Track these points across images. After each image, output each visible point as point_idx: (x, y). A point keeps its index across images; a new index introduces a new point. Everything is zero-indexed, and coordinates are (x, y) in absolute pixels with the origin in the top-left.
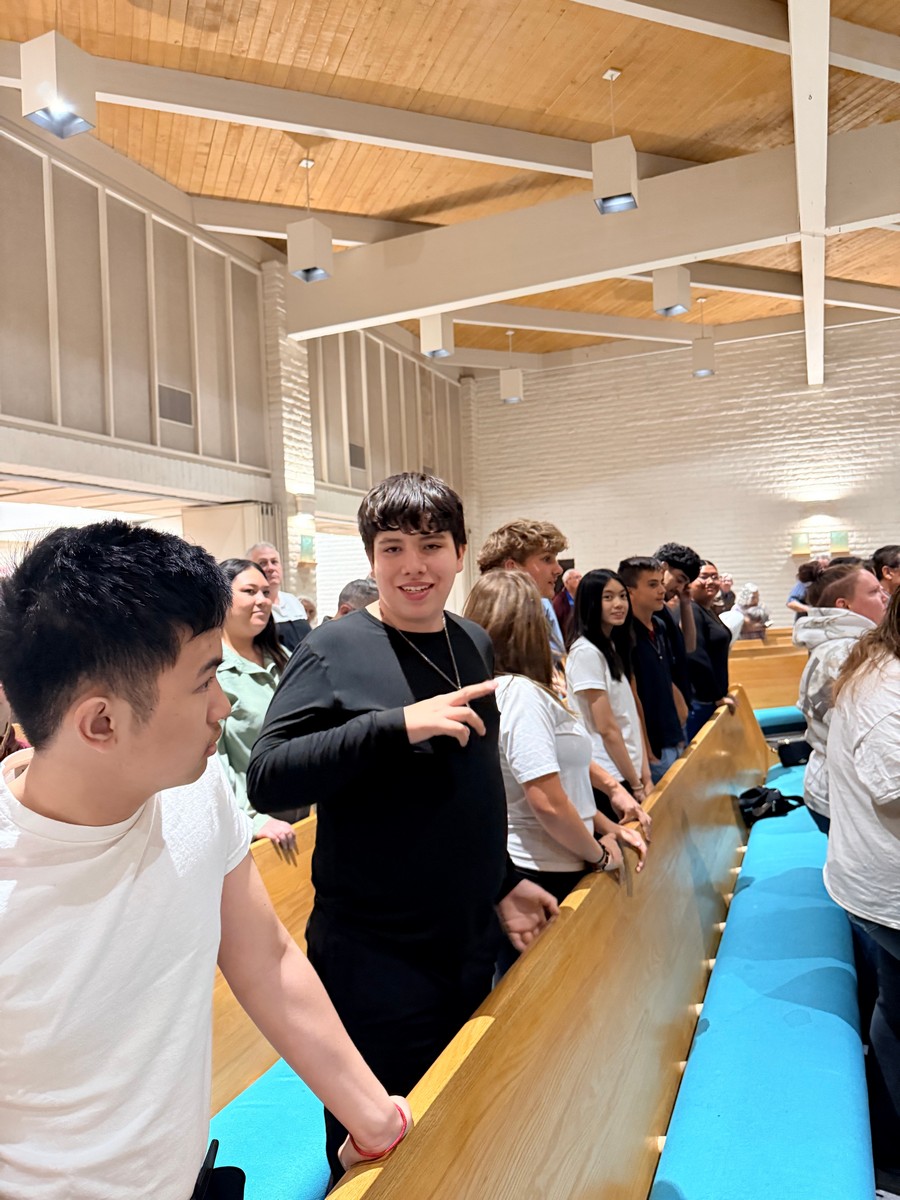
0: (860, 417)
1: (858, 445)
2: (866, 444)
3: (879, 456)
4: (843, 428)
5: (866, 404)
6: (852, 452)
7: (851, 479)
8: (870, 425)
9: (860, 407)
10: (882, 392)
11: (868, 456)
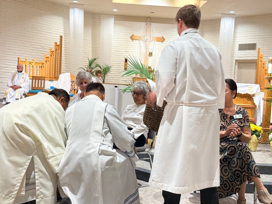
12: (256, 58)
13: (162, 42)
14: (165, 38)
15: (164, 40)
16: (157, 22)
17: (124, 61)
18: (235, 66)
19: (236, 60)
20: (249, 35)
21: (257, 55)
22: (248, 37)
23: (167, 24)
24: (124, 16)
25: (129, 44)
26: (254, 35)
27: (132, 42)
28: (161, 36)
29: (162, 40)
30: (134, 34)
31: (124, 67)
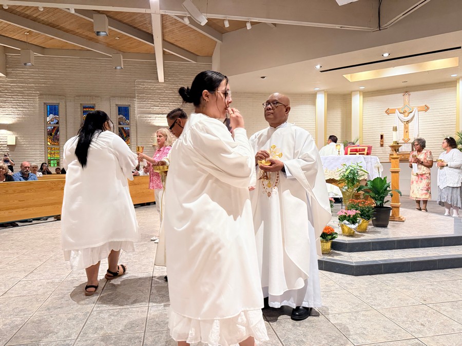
0: (21, 92)
1: (20, 103)
2: (23, 103)
3: (28, 108)
4: (14, 96)
5: (23, 87)
6: (18, 105)
7: (17, 116)
8: (25, 96)
9: (21, 88)
10: (30, 83)
11: (24, 108)
13: (426, 111)
14: (429, 106)
15: (428, 108)
16: (417, 91)
17: (380, 137)
24: (377, 91)
25: (385, 119)
27: (388, 116)
28: (424, 105)
29: (426, 108)
30: (390, 108)
31: (379, 144)
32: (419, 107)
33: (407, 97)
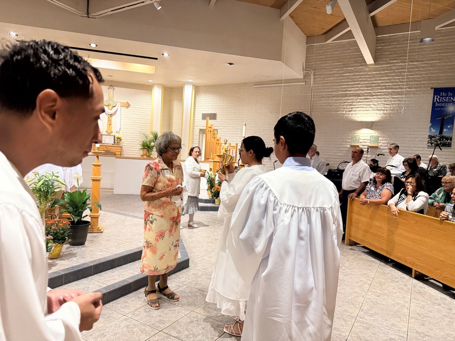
12: (205, 128)
14: (130, 104)
16: (121, 87)
18: (199, 135)
19: (200, 130)
20: (210, 105)
21: (205, 125)
22: (209, 107)
23: (132, 90)
26: (214, 105)
28: (126, 102)
29: (128, 106)
32: (121, 103)
33: (111, 90)
